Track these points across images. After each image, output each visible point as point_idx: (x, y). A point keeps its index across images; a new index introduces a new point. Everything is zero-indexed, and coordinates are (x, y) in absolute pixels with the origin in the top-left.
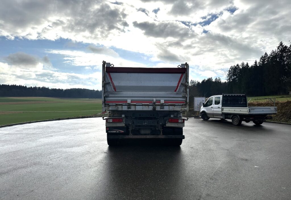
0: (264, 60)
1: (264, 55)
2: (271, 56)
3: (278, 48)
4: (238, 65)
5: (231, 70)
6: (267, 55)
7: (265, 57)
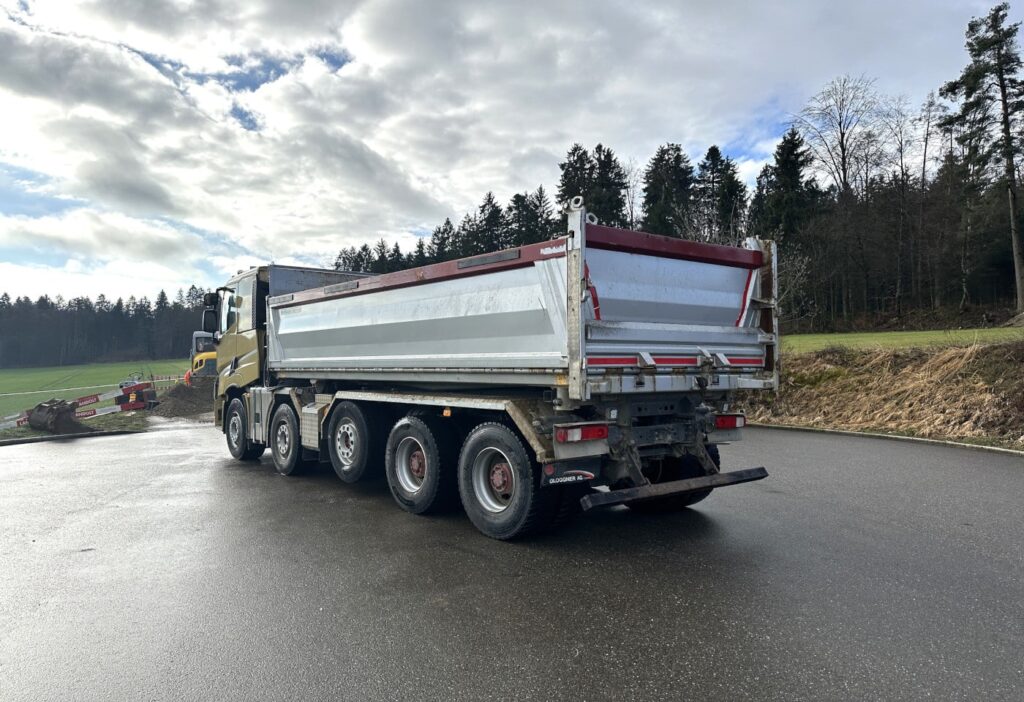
0: (444, 240)
1: (442, 224)
2: (463, 232)
3: (483, 211)
4: (365, 248)
5: (341, 261)
6: (451, 228)
7: (445, 230)
